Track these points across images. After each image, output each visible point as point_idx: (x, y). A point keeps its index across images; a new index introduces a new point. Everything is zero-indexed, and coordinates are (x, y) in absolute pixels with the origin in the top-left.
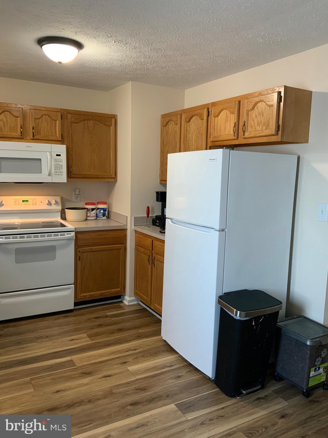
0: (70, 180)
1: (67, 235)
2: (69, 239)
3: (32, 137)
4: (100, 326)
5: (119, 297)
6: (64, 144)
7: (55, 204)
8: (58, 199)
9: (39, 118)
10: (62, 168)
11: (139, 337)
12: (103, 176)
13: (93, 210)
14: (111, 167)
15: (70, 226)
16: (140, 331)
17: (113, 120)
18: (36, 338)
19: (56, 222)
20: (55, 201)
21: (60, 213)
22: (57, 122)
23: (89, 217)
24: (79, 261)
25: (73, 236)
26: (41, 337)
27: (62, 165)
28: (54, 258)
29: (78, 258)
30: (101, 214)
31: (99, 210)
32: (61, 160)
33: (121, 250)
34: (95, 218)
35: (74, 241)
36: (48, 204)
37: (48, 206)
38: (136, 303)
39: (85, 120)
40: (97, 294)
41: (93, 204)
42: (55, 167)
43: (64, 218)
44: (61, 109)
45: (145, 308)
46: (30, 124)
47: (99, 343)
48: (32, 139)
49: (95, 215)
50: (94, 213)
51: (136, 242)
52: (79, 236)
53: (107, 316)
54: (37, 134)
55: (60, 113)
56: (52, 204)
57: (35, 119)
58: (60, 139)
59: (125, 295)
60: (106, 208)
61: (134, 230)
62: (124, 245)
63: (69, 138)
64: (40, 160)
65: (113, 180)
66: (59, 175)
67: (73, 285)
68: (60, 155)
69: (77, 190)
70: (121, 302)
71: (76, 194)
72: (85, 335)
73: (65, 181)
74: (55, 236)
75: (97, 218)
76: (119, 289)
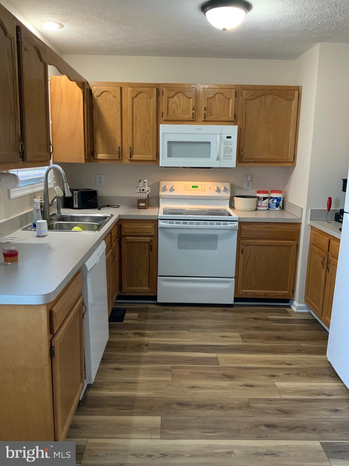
0: (240, 165)
1: (230, 225)
2: (232, 229)
3: (203, 119)
4: (258, 328)
5: (287, 301)
6: (237, 125)
7: (224, 191)
8: (228, 186)
9: (212, 98)
10: (231, 152)
11: (299, 351)
12: (278, 160)
13: (265, 199)
14: (290, 149)
15: (235, 215)
16: (303, 345)
17: (296, 93)
18: (189, 326)
19: (223, 211)
20: (224, 187)
21: (228, 201)
22: (231, 100)
23: (259, 207)
24: (242, 254)
25: (236, 226)
26: (193, 327)
27: (232, 148)
28: (215, 248)
29: (240, 251)
30: (274, 204)
31: (272, 199)
32: (232, 143)
33: (292, 247)
34: (267, 208)
35: (237, 232)
36: (216, 191)
37: (216, 192)
38: (306, 311)
39: (261, 96)
40: (260, 293)
41: (267, 192)
42: (224, 150)
43: (232, 206)
44: (236, 85)
45: (316, 320)
46: (203, 104)
47: (251, 346)
48: (203, 121)
49: (267, 205)
50: (266, 203)
51: (311, 240)
52: (243, 227)
53: (268, 320)
54: (208, 115)
55: (234, 89)
56: (221, 191)
57: (208, 98)
58: (233, 119)
59: (294, 300)
60: (281, 198)
61: (310, 225)
62: (296, 242)
63: (243, 117)
64: (209, 143)
65: (290, 165)
66: (228, 159)
67: (234, 279)
68: (230, 137)
69: (249, 176)
70: (289, 307)
71: (248, 181)
72: (238, 334)
73: (234, 165)
74: (217, 224)
75: (269, 208)
76: (287, 292)
